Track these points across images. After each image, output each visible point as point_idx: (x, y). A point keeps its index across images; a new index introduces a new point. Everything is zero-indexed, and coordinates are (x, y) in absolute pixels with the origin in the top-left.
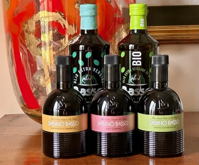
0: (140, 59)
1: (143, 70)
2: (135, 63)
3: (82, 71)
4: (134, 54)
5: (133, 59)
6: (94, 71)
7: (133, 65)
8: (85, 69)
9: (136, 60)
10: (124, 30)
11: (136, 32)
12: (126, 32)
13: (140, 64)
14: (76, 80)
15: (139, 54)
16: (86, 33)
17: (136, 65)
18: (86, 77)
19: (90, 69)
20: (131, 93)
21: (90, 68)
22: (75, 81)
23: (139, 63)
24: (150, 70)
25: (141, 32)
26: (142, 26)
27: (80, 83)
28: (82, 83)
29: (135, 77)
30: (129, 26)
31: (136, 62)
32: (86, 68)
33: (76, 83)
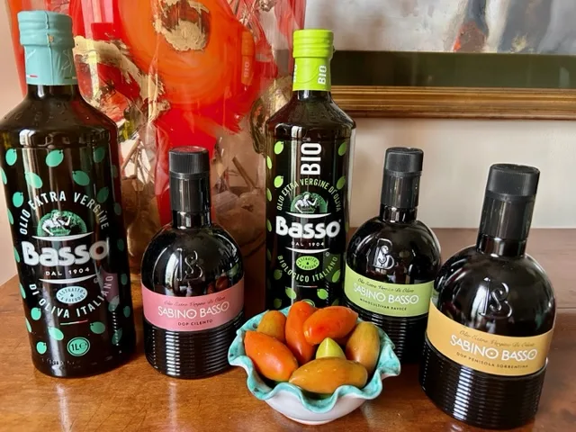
0: (319, 159)
1: (324, 184)
2: (306, 169)
3: (40, 203)
4: (306, 149)
5: (303, 159)
6: (76, 201)
7: (303, 172)
8: (48, 197)
9: (310, 163)
10: (277, 92)
11: (306, 96)
12: (282, 96)
13: (318, 172)
14: (26, 226)
15: (316, 149)
16: (41, 94)
17: (310, 172)
18: (54, 219)
19: (63, 196)
20: (296, 232)
21: (62, 193)
22: (23, 228)
23: (315, 169)
24: (339, 186)
25: (317, 96)
26: (322, 83)
27: (36, 235)
28: (44, 234)
29: (305, 200)
30: (290, 83)
31: (310, 167)
32: (51, 193)
33: (26, 233)
